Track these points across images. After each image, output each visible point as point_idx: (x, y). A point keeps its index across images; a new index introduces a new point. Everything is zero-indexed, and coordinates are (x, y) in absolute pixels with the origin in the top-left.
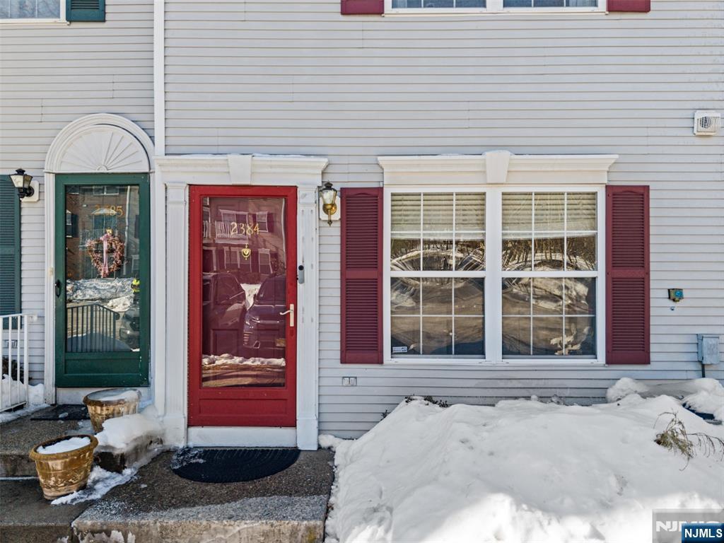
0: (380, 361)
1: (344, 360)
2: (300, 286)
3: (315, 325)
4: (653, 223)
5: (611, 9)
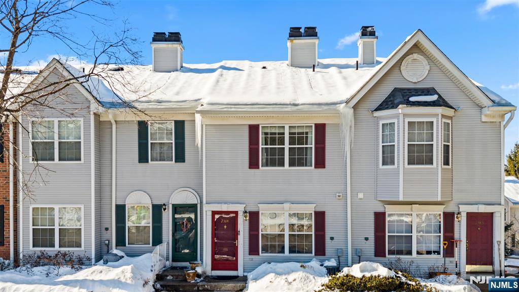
0: (258, 254)
1: (249, 254)
2: (239, 236)
3: (242, 245)
4: (326, 220)
5: (315, 167)
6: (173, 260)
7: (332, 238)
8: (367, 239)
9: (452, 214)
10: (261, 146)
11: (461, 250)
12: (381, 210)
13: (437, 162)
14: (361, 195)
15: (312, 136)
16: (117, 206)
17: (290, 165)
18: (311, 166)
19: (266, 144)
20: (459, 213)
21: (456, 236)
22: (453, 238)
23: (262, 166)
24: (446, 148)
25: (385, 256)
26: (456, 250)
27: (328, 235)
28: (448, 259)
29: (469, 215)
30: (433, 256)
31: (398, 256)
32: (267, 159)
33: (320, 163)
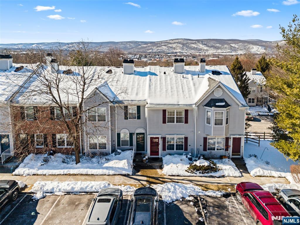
0: (166, 151)
1: (163, 151)
3: (160, 148)
4: (188, 140)
5: (185, 123)
6: (137, 151)
7: (190, 145)
8: (201, 145)
9: (228, 138)
10: (167, 116)
11: (231, 149)
12: (205, 136)
13: (224, 124)
14: (199, 132)
15: (184, 114)
16: (117, 134)
17: (177, 122)
18: (183, 123)
19: (168, 115)
20: (230, 138)
21: (229, 145)
22: (228, 145)
23: (167, 123)
24: (227, 119)
25: (206, 151)
26: (229, 149)
27: (189, 144)
28: (226, 152)
29: (234, 138)
30: (222, 151)
31: (211, 151)
32: (169, 120)
33: (186, 122)
